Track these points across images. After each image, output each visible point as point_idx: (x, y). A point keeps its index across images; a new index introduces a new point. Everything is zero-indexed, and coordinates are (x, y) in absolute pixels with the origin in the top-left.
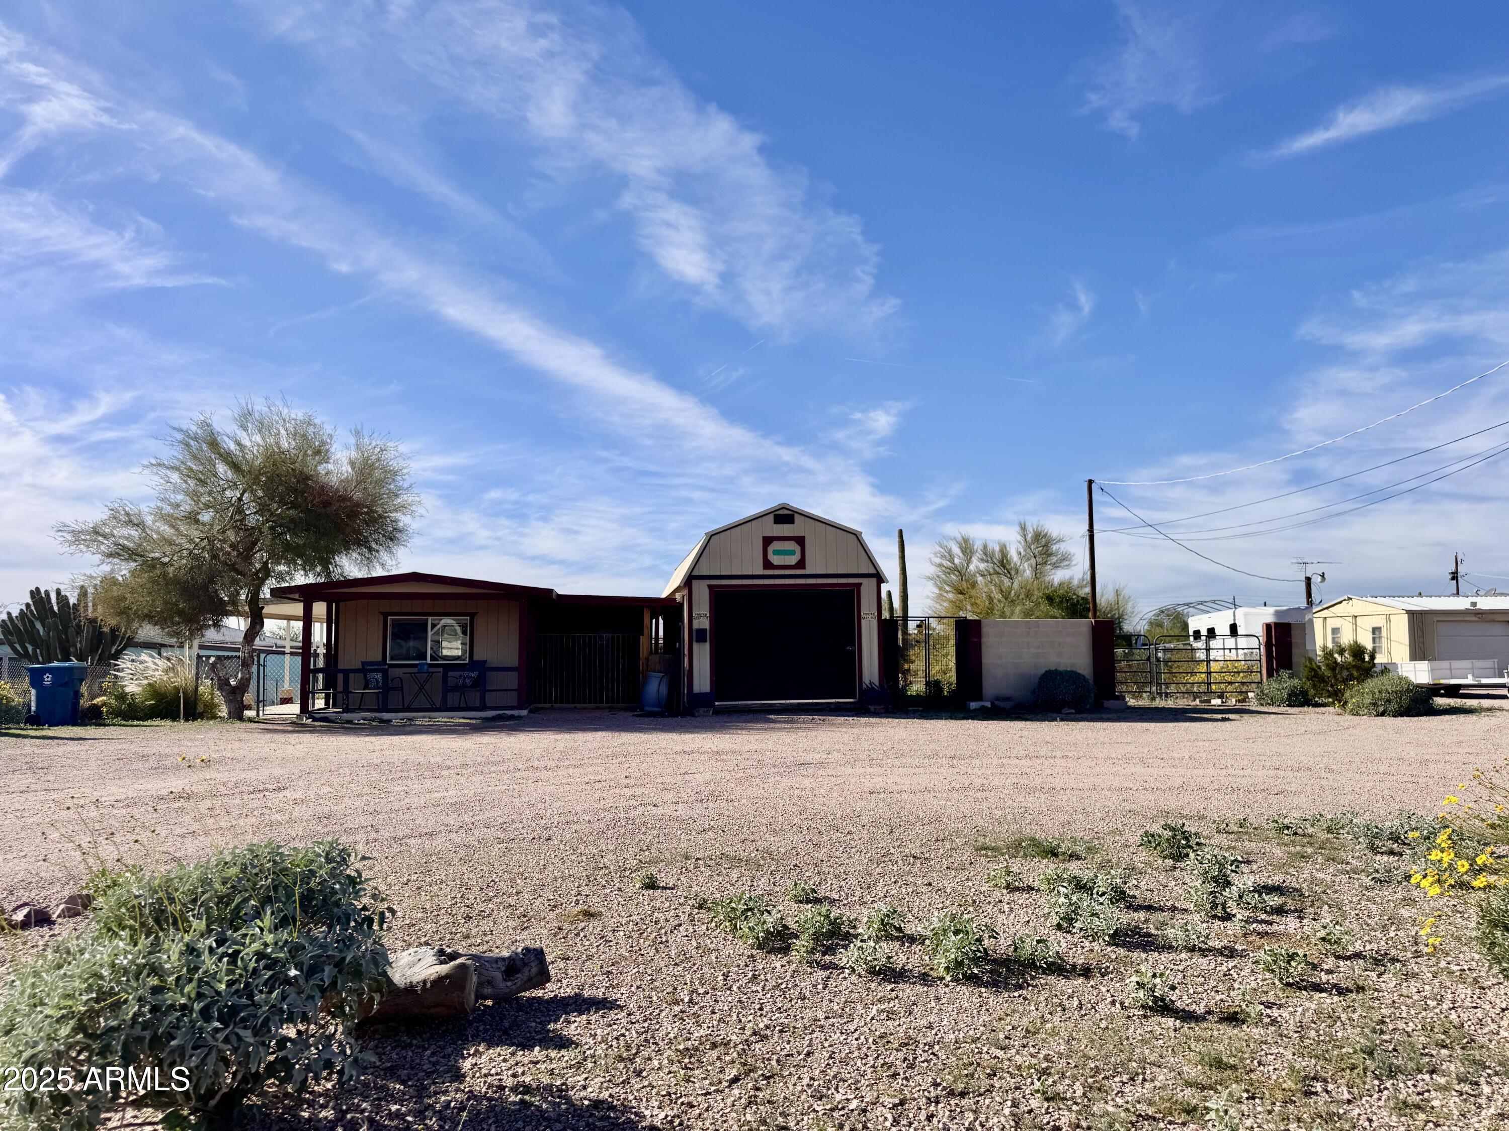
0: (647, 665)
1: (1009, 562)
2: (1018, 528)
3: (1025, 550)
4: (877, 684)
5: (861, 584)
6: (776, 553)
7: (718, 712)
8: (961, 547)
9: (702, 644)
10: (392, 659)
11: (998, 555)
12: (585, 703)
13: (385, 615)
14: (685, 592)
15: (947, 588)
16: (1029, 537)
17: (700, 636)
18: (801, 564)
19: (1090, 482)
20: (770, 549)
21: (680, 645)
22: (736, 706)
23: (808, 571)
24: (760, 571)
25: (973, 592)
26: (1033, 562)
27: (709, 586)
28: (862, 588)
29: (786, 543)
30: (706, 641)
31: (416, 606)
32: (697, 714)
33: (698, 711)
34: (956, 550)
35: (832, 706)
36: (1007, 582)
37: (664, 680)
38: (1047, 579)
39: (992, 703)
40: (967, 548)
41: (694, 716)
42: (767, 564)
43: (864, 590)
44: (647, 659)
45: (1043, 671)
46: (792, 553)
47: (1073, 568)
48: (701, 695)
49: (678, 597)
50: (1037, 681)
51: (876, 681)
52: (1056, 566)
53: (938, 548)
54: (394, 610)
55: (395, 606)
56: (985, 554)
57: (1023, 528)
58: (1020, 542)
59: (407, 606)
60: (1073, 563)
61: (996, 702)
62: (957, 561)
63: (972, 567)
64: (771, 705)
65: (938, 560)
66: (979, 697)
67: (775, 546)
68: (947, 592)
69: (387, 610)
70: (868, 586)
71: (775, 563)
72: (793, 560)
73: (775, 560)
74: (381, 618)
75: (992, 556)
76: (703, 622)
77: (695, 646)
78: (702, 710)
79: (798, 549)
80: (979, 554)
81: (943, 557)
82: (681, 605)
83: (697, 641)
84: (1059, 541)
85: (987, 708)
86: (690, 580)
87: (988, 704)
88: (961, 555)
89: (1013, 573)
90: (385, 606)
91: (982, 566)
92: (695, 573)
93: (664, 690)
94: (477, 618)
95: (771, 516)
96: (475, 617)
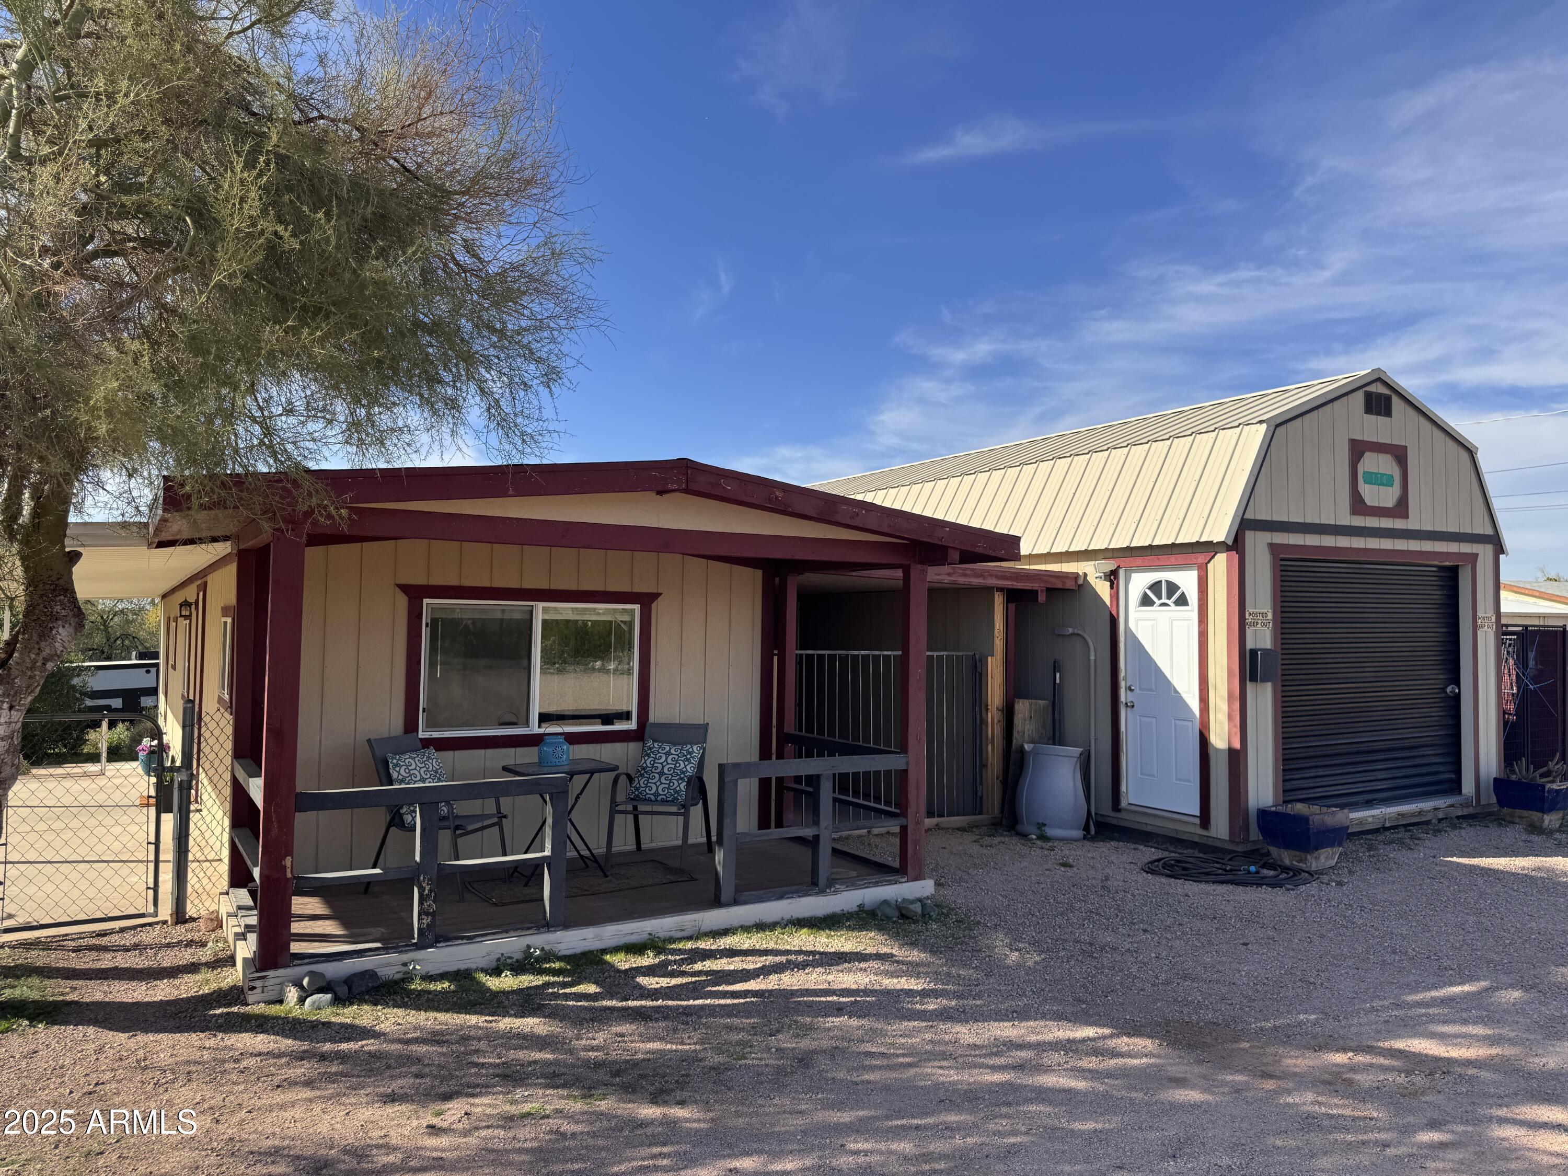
4: (1495, 764)
5: (1477, 556)
6: (1369, 478)
9: (1259, 686)
10: (433, 723)
13: (415, 595)
18: (1401, 509)
20: (1361, 470)
23: (1412, 523)
24: (1346, 519)
27: (1273, 547)
28: (1478, 566)
29: (1382, 458)
31: (505, 571)
35: (1441, 815)
42: (1358, 505)
43: (1479, 569)
46: (1390, 481)
51: (1493, 759)
64: (1361, 821)
67: (1367, 462)
69: (421, 580)
70: (1484, 562)
71: (1368, 501)
72: (1391, 496)
73: (1367, 493)
76: (1261, 632)
79: (1397, 473)
86: (1242, 526)
93: (1081, 786)
94: (657, 608)
95: (1359, 397)
96: (654, 606)
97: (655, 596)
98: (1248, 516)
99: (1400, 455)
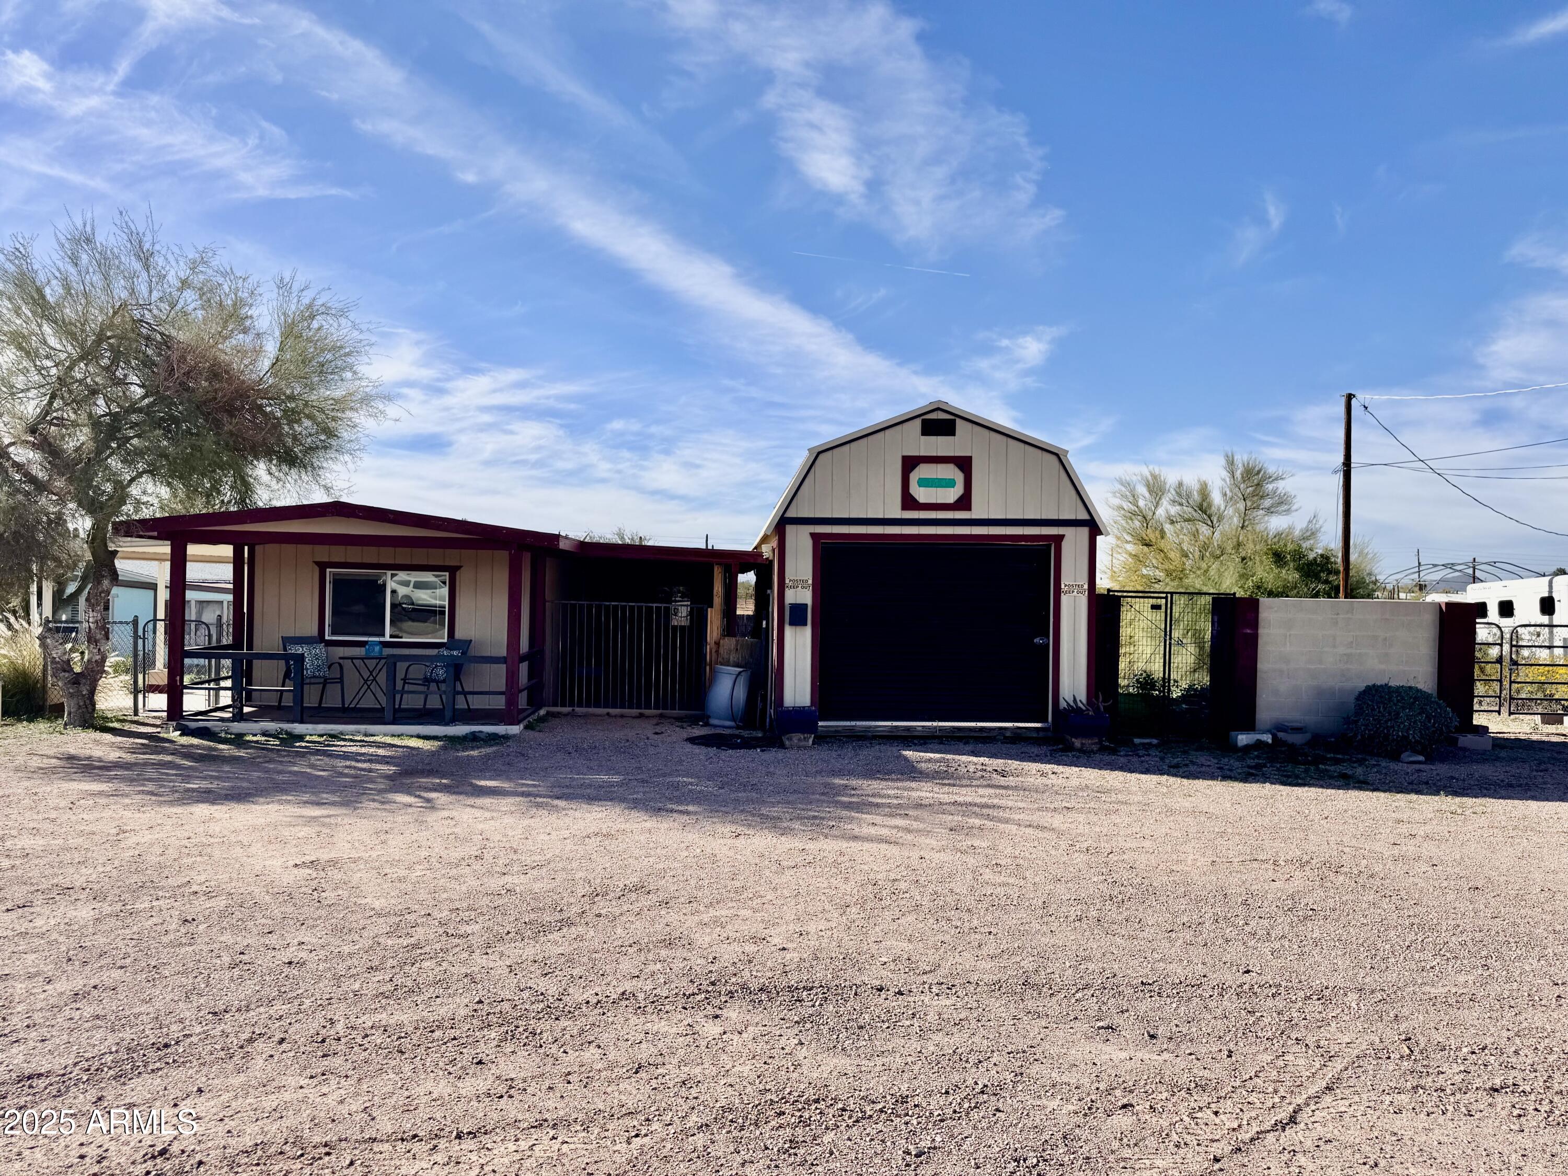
0: (717, 651)
1: (1210, 505)
2: (1222, 461)
3: (1231, 491)
4: (1084, 701)
5: (1063, 536)
6: (923, 483)
7: (823, 739)
8: (1148, 486)
9: (799, 629)
10: (333, 633)
11: (1196, 496)
12: (622, 707)
13: (322, 566)
14: (774, 543)
15: (1129, 538)
16: (1238, 474)
17: (797, 615)
18: (964, 502)
19: (1350, 397)
20: (914, 477)
21: (767, 624)
22: (851, 729)
23: (975, 514)
24: (896, 512)
25: (1162, 544)
26: (1241, 506)
27: (814, 536)
28: (1064, 544)
29: (941, 467)
30: (805, 624)
31: (370, 554)
32: (787, 743)
33: (790, 739)
34: (1142, 490)
35: (1008, 734)
36: (1204, 530)
37: (742, 681)
38: (1259, 528)
39: (1274, 737)
40: (1156, 489)
41: (782, 746)
42: (909, 502)
43: (1066, 546)
44: (717, 644)
45: (1362, 685)
46: (950, 483)
47: (1294, 514)
48: (799, 712)
49: (766, 551)
50: (1352, 699)
51: (1082, 696)
52: (1269, 511)
53: (1118, 486)
54: (336, 560)
55: (338, 554)
56: (1179, 494)
57: (1231, 463)
58: (1224, 480)
59: (354, 554)
60: (1294, 508)
61: (1281, 735)
62: (1141, 503)
63: (1161, 512)
64: (908, 729)
65: (1117, 502)
66: (1250, 725)
67: (923, 471)
68: (1127, 542)
69: (326, 559)
70: (1074, 541)
71: (922, 500)
72: (951, 495)
73: (922, 495)
74: (317, 569)
75: (1189, 496)
76: (800, 595)
77: (789, 631)
78: (796, 737)
79: (959, 477)
80: (1172, 494)
81: (1123, 496)
82: (771, 562)
83: (792, 623)
84: (1276, 479)
85: (1264, 744)
86: (782, 524)
87: (1268, 738)
88: (1147, 495)
89: (1215, 520)
90: (323, 553)
91: (1174, 510)
92: (789, 514)
93: (741, 694)
94: (461, 576)
95: (918, 423)
96: (458, 573)
97: (458, 568)
98: (788, 515)
99: (964, 464)
